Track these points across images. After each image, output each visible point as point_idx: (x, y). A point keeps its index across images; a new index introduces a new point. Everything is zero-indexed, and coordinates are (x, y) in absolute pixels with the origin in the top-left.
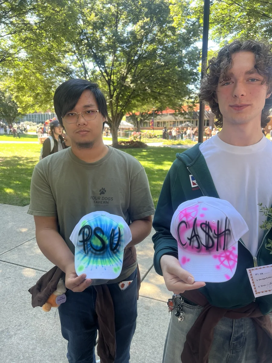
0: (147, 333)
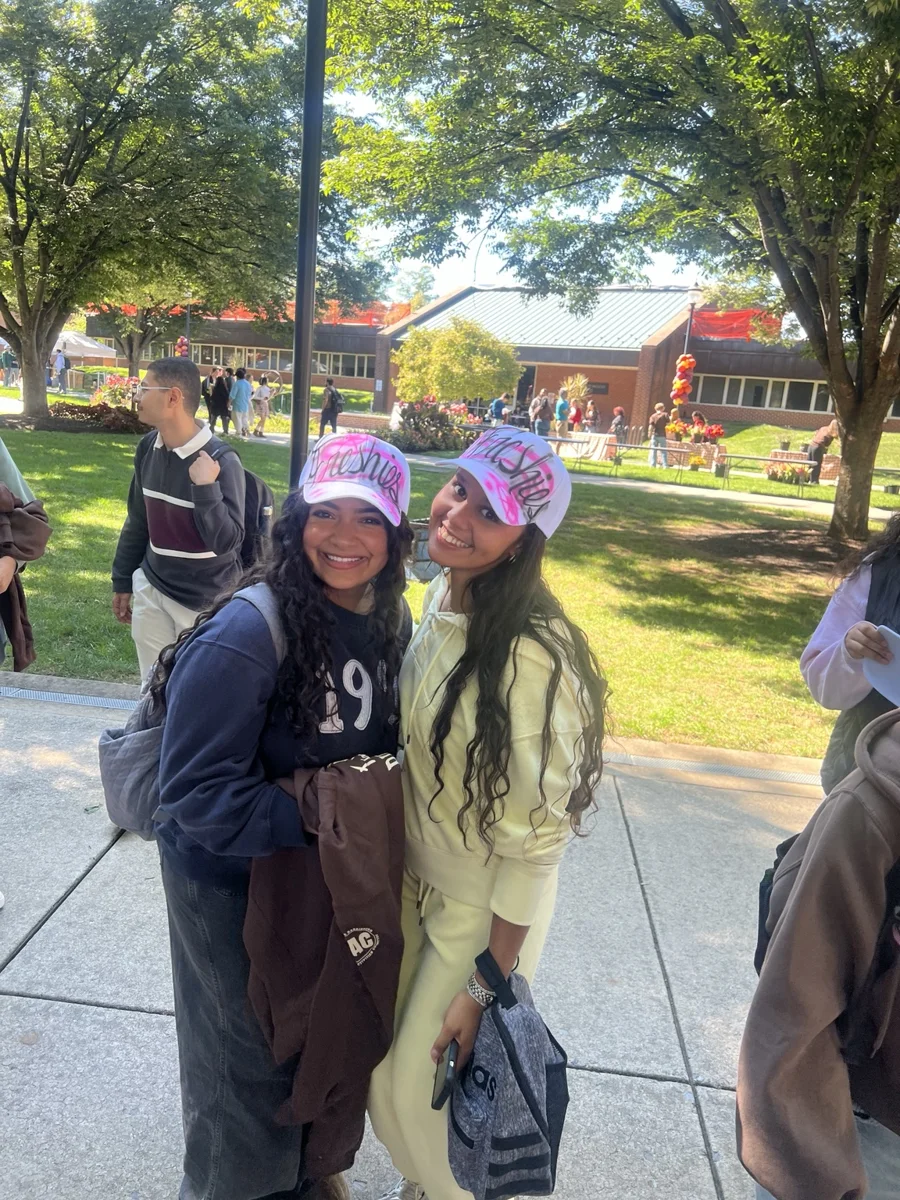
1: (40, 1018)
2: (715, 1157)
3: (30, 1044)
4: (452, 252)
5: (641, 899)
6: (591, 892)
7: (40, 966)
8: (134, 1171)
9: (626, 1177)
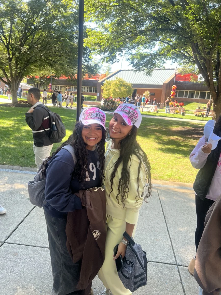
0: (10, 277)
1: (18, 249)
2: (183, 283)
3: (15, 256)
4: (116, 61)
5: (164, 220)
6: (152, 218)
7: (18, 236)
8: (41, 286)
9: (161, 288)
